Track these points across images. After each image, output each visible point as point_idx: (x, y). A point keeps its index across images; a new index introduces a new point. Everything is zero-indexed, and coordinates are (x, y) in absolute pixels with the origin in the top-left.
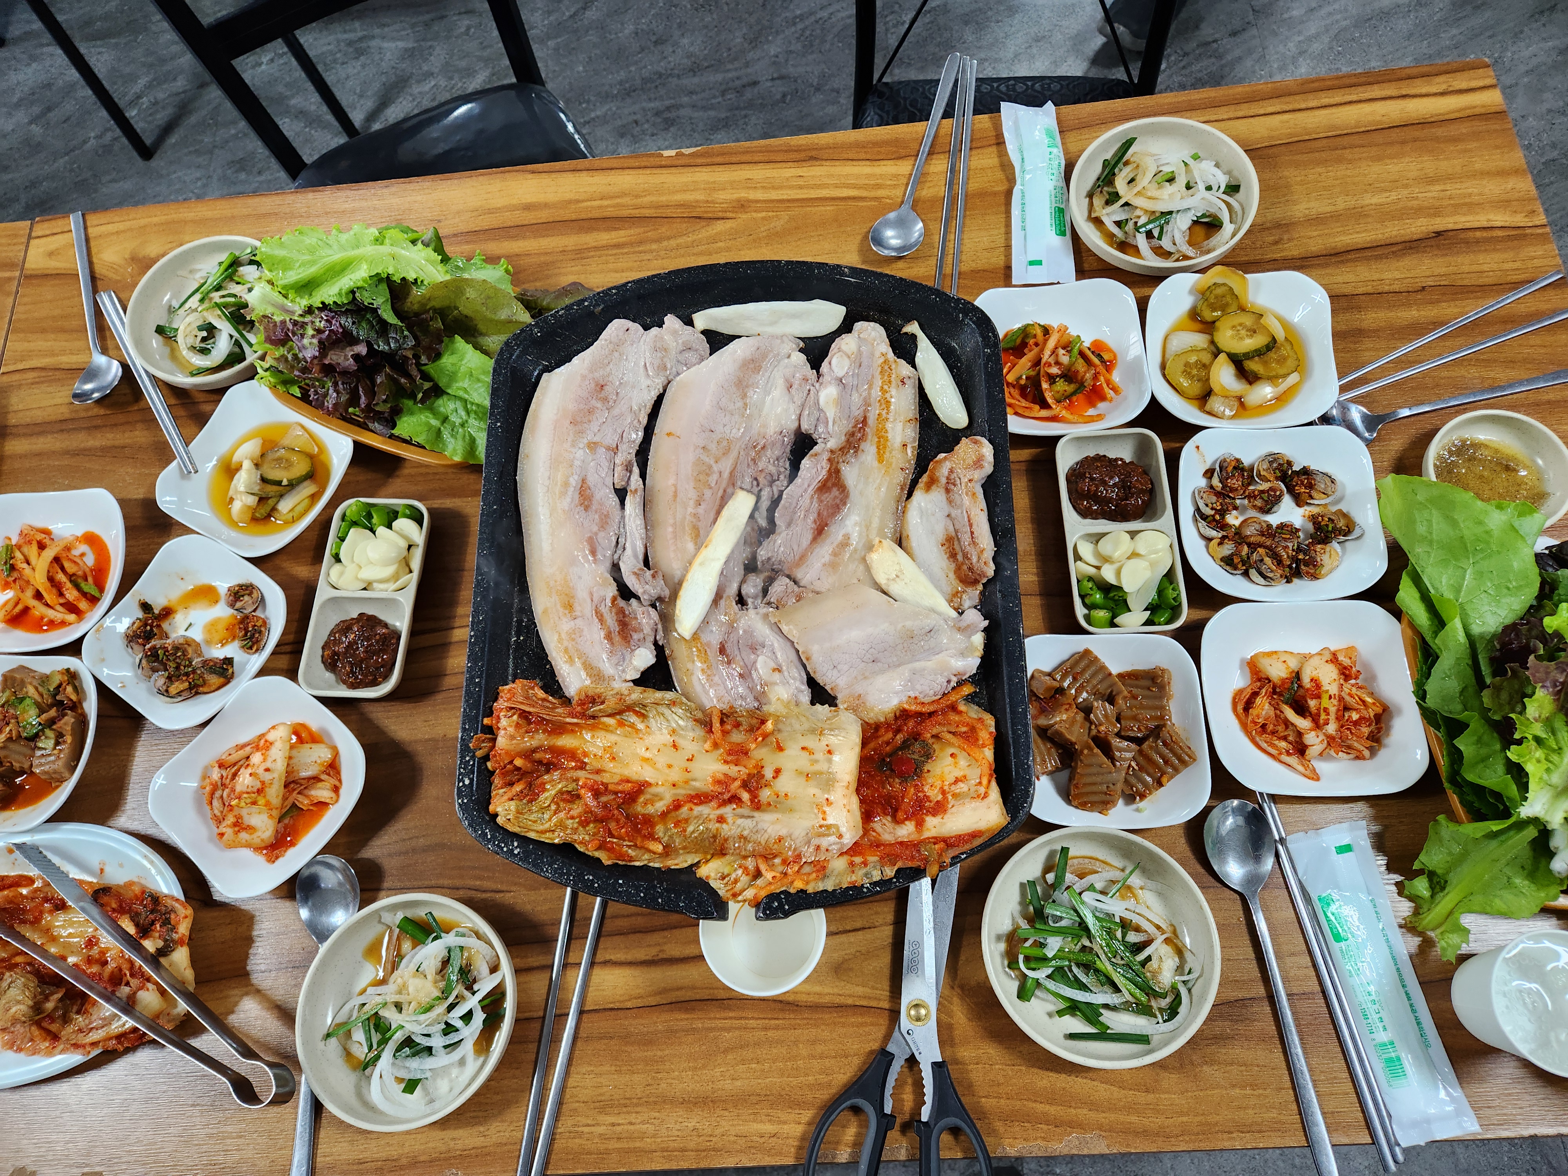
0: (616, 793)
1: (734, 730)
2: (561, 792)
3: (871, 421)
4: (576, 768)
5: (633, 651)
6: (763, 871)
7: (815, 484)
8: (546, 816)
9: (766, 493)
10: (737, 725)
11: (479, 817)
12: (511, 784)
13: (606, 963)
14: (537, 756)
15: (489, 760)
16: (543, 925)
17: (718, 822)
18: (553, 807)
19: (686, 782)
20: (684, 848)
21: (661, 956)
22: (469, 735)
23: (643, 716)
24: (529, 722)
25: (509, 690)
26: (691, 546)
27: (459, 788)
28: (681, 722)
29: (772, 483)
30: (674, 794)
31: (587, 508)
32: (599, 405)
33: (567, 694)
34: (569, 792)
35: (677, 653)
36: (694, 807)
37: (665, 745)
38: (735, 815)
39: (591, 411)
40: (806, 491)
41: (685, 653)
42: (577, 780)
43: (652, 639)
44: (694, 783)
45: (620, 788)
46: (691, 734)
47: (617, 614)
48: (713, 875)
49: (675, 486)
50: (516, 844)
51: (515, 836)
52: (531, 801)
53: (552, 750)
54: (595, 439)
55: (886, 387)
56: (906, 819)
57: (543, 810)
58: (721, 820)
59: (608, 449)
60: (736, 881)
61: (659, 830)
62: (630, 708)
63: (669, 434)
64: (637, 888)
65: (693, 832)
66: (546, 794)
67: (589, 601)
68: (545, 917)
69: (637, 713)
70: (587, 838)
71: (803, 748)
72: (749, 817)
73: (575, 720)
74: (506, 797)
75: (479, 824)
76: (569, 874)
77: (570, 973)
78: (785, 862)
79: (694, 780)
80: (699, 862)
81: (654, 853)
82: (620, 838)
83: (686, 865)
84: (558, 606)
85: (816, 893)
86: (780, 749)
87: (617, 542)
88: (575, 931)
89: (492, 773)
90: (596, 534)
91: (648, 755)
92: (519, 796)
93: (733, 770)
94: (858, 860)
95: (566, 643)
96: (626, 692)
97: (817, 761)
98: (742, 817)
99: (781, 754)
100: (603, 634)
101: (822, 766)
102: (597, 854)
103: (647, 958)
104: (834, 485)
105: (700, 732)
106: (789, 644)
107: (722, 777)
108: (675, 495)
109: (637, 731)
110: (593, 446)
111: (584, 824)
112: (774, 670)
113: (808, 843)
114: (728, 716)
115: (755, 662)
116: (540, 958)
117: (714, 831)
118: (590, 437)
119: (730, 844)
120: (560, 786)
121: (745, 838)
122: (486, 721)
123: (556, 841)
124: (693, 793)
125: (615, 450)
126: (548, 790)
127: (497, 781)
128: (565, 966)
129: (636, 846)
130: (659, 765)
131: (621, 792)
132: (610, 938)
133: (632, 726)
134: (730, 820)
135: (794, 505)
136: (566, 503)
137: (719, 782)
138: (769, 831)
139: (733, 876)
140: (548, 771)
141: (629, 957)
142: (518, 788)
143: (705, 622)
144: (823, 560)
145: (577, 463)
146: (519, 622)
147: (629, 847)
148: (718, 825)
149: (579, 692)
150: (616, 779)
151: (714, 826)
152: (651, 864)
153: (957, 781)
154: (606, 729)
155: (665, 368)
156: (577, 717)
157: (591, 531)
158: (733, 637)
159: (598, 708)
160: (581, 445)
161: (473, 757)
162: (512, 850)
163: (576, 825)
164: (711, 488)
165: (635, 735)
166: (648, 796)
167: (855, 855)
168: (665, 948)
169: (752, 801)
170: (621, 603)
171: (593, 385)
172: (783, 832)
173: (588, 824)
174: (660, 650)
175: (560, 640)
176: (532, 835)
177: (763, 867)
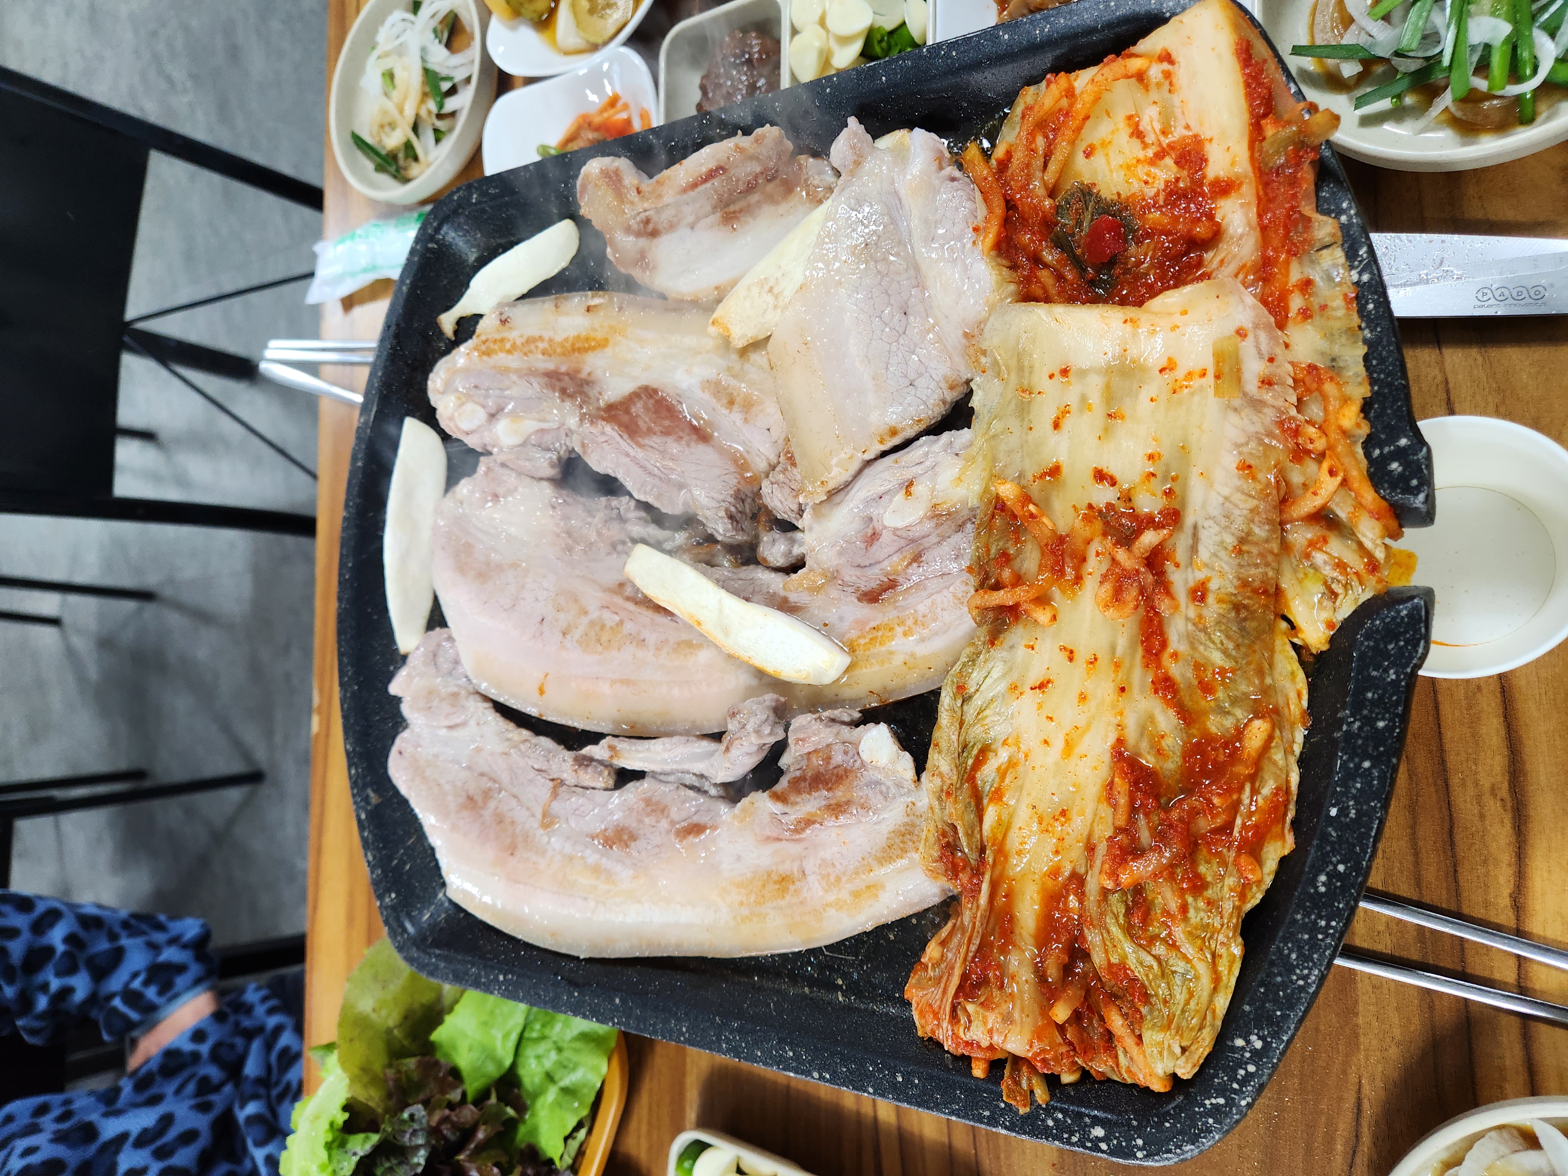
0: (1133, 810)
1: (1017, 564)
2: (1129, 930)
3: (550, 366)
4: (1081, 896)
5: (863, 765)
6: (1318, 502)
7: (625, 444)
8: (1180, 966)
9: (637, 529)
10: (1005, 558)
11: (1176, 1117)
12: (1109, 1037)
13: (1518, 904)
14: (1053, 973)
15: (1058, 1077)
16: (1433, 1027)
17: (1203, 599)
18: (1159, 949)
19: (1117, 665)
20: (1261, 673)
21: (1504, 791)
22: (1003, 1112)
23: (985, 751)
24: (984, 982)
25: (922, 1014)
26: (704, 656)
27: (1112, 1152)
28: (995, 674)
29: (621, 519)
30: (1142, 691)
31: (633, 837)
32: (492, 804)
33: (937, 900)
34: (1128, 913)
35: (876, 686)
36: (1170, 650)
37: (1040, 706)
38: (1190, 563)
39: (500, 819)
40: (634, 460)
41: (876, 668)
42: (1105, 893)
43: (846, 729)
44: (1119, 651)
45: (1123, 800)
46: (1021, 652)
47: (799, 792)
48: (1325, 615)
49: (613, 682)
50: (1240, 1042)
51: (1222, 1040)
52: (1146, 997)
53: (1043, 940)
54: (539, 816)
55: (508, 346)
56: (1210, 216)
57: (1165, 973)
58: (1199, 594)
59: (555, 794)
60: (1341, 566)
61: (1216, 725)
62: (969, 776)
63: (542, 691)
64: (1350, 775)
65: (1225, 652)
66: (1132, 962)
67: (778, 845)
68: (1416, 1020)
69: (979, 763)
70: (1230, 881)
71: (1056, 426)
72: (1195, 536)
73: (985, 887)
74: (1134, 1050)
75: (1193, 1118)
76: (1313, 929)
77: (1540, 981)
78: (1299, 454)
79: (1113, 648)
80: (1295, 646)
81: (1270, 738)
82: (1234, 808)
83: (1301, 675)
84: (782, 903)
85: (1372, 382)
86: (1055, 471)
87: (692, 788)
88: (1446, 962)
89: (1085, 1075)
90: (673, 823)
91: (1058, 744)
92: (1135, 1021)
93: (1095, 566)
94: (1296, 302)
95: (845, 895)
96: (938, 781)
97: (1084, 399)
98: (1194, 549)
99: (1065, 470)
100: (830, 822)
101: (1094, 387)
102: (1271, 865)
103: (1508, 822)
104: (627, 411)
105: (1017, 635)
106: (866, 471)
107: (1108, 587)
108: (626, 682)
109: (1012, 764)
110: (548, 820)
111: (1198, 886)
112: (908, 493)
113: (1256, 404)
114: (987, 577)
115: (895, 531)
116: (1504, 1040)
117: (1222, 608)
118: (534, 823)
119: (1254, 574)
120: (1115, 930)
121: (1242, 541)
122: (978, 1071)
123: (1237, 950)
124: (1140, 652)
125: (558, 783)
126: (1124, 957)
127: (1101, 1066)
128: (1522, 990)
129: (1253, 778)
130: (1081, 722)
131: (1132, 800)
132: (1465, 894)
133: (1002, 773)
134: (1200, 575)
135: (657, 481)
136: (624, 873)
137: (1117, 594)
138: (1226, 491)
139: (1329, 572)
140: (1086, 956)
141: (1506, 858)
142: (1117, 1022)
143: (825, 629)
144: (739, 423)
145: (568, 849)
146: (812, 982)
147: (1255, 792)
148: (1211, 599)
149: (933, 874)
150: (1106, 811)
151: (1213, 609)
152: (1297, 749)
153: (1138, 134)
154: (1004, 826)
155: (455, 695)
156: (979, 885)
157: (668, 832)
158: (850, 575)
159: (964, 841)
160: (545, 839)
161: (1049, 1110)
162: (1255, 1052)
163: (1201, 904)
164: (621, 622)
165: (1020, 769)
166: (1144, 746)
167: (1286, 309)
168: (1486, 783)
169: (1159, 526)
170: (783, 783)
171: (466, 813)
172: (1230, 461)
173: (1198, 876)
174: (869, 717)
175: (839, 905)
176: (1222, 1002)
177: (1308, 504)
